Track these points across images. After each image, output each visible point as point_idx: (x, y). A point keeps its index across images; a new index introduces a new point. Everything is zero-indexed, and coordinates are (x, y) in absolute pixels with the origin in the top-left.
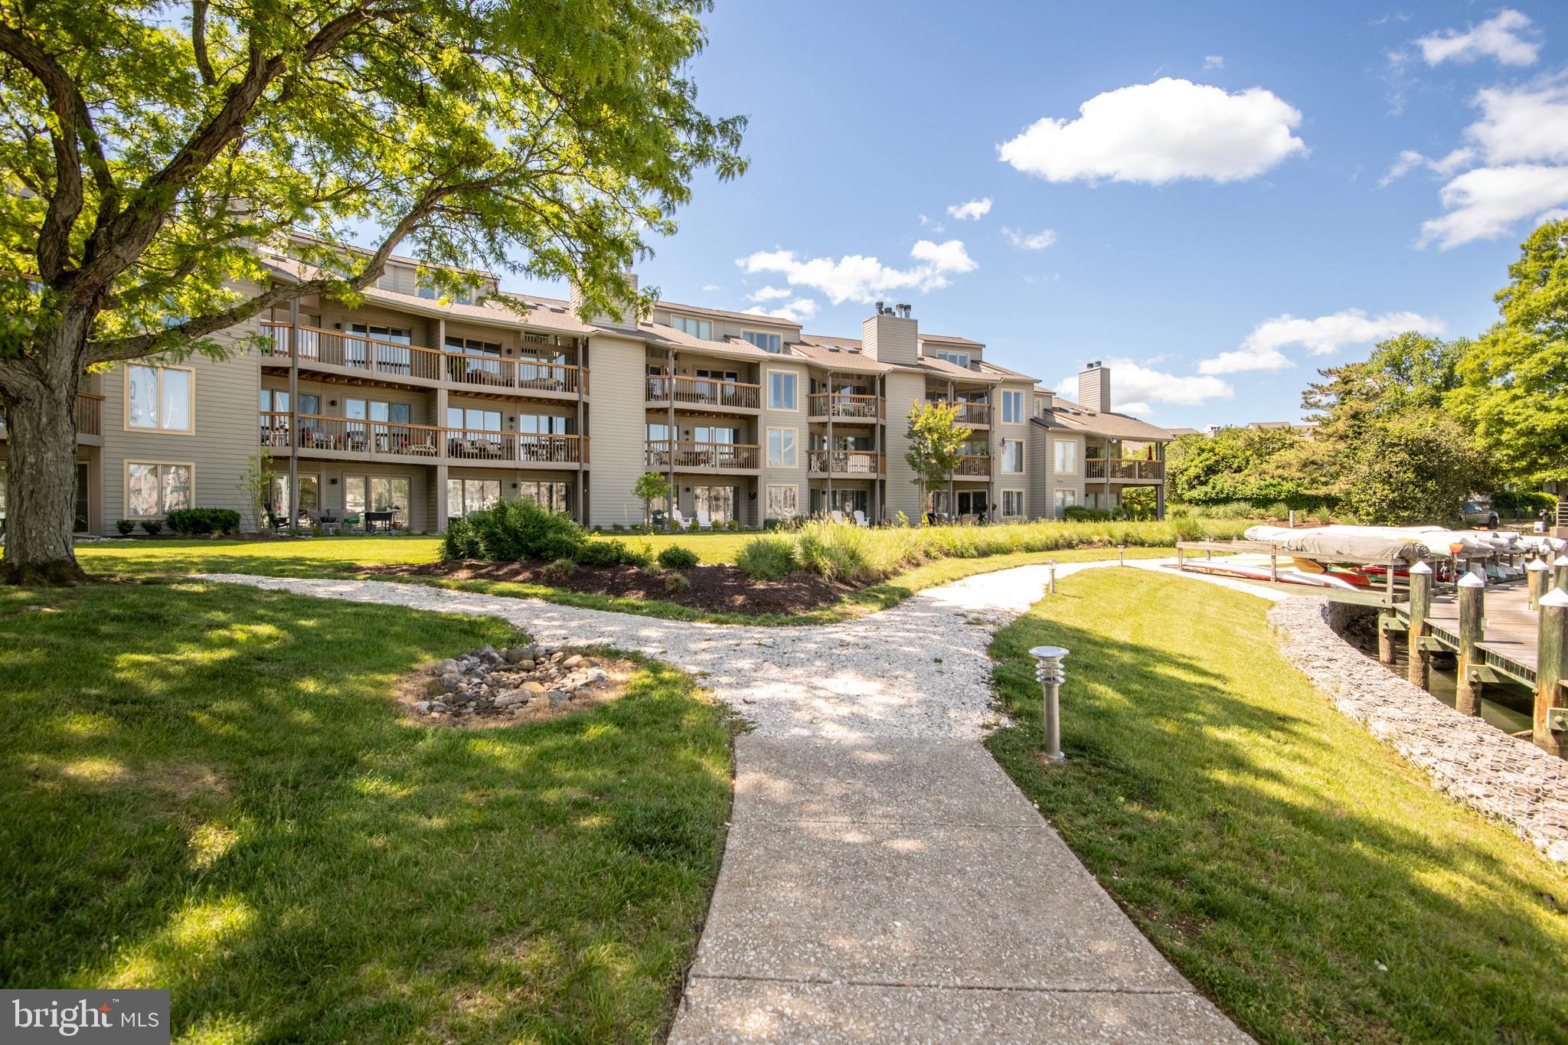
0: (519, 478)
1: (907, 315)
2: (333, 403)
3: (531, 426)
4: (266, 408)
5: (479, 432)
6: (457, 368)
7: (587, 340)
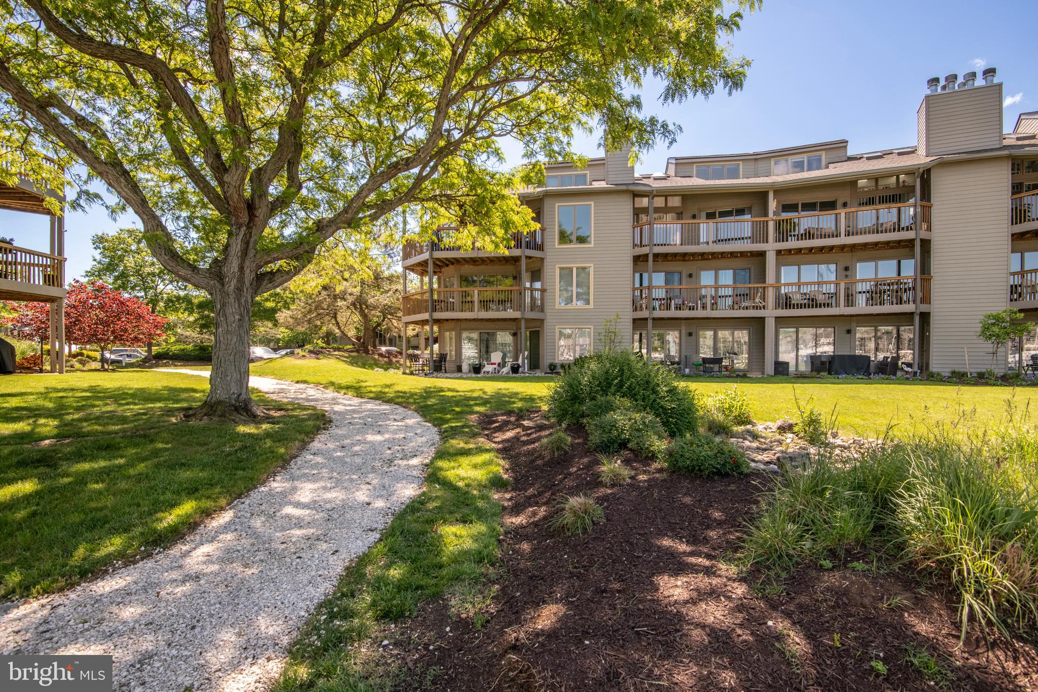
0: (854, 324)
2: (691, 275)
3: (868, 273)
5: (814, 283)
7: (928, 171)
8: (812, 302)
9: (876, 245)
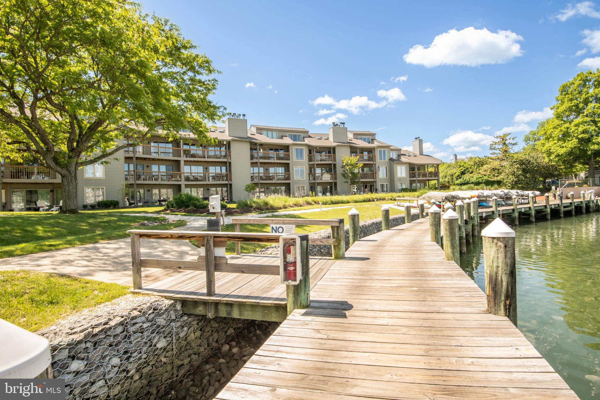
0: (209, 187)
1: (344, 126)
2: (148, 166)
3: (213, 170)
4: (126, 169)
5: (195, 173)
6: (187, 153)
7: (230, 142)
8: (196, 179)
9: (215, 162)
